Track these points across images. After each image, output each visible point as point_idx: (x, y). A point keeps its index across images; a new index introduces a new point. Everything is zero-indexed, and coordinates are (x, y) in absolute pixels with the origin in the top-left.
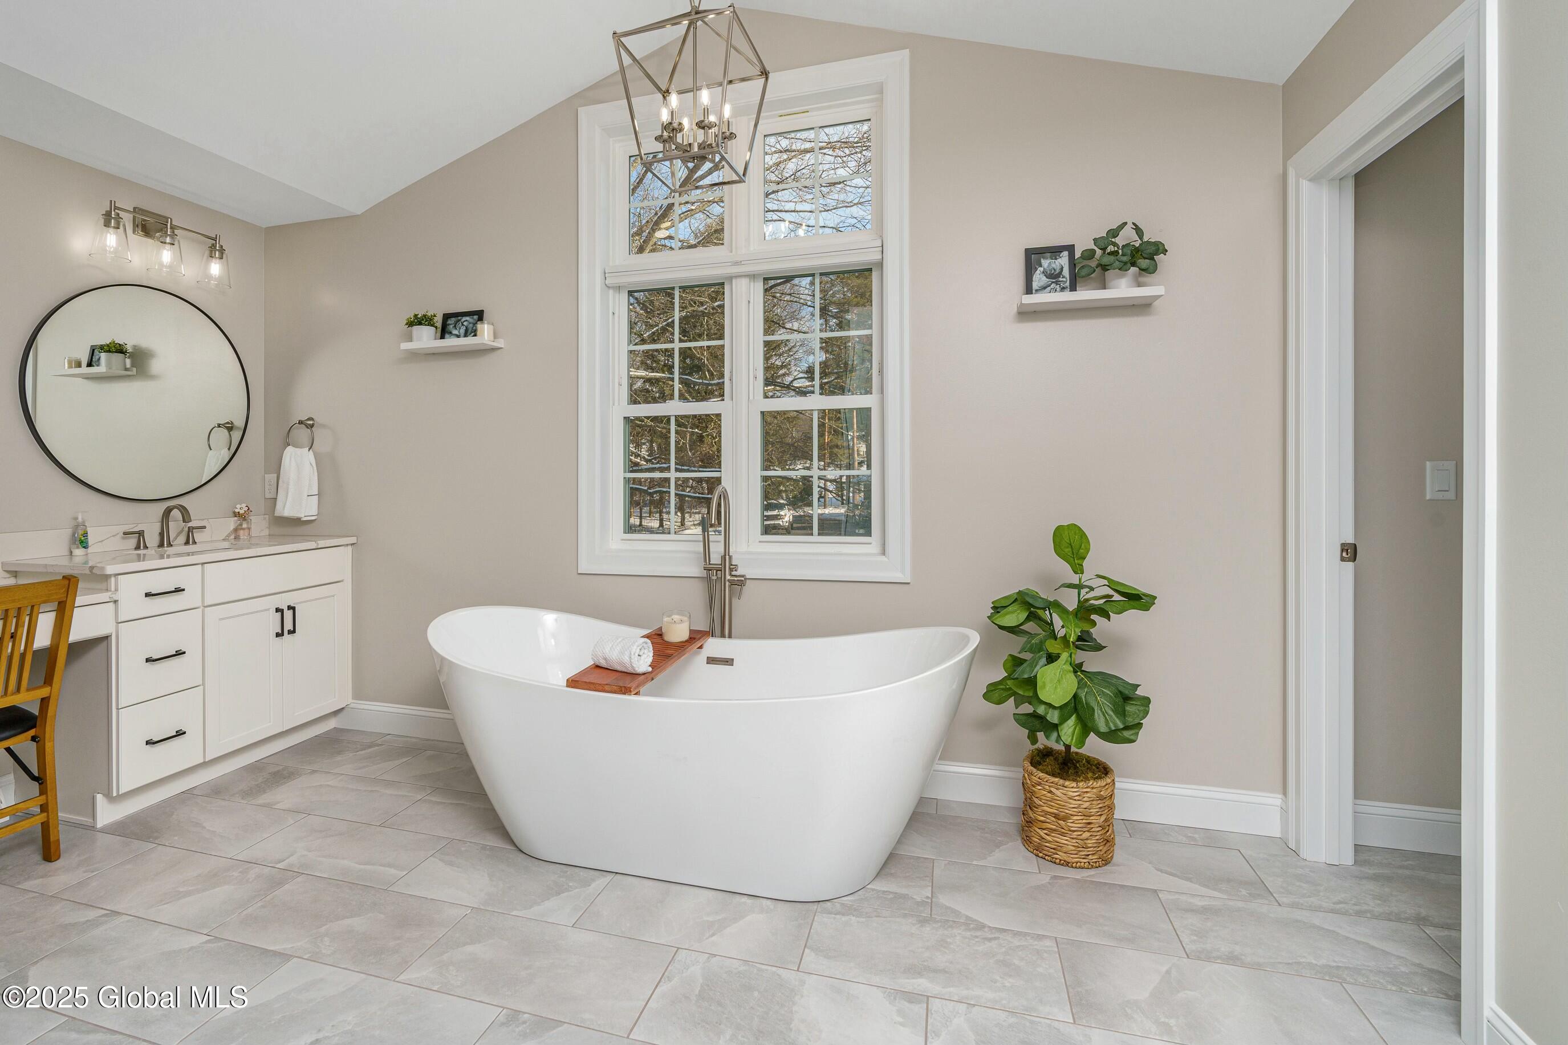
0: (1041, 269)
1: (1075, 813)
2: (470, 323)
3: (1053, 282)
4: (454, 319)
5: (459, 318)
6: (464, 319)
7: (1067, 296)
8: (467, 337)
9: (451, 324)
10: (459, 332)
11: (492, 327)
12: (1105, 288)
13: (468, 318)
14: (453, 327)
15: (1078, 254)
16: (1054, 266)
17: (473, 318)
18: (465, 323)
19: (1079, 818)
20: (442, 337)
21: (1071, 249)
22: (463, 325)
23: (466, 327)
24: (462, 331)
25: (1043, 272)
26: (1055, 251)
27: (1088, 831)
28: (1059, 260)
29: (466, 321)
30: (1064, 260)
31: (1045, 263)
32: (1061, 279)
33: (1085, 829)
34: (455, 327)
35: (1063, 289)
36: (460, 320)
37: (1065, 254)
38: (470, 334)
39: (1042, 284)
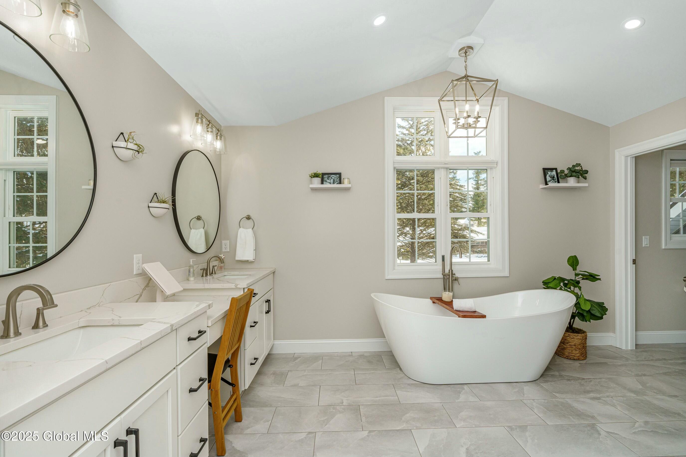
0: (548, 175)
1: (581, 344)
2: (335, 178)
3: (552, 179)
4: (327, 175)
5: (330, 175)
6: (332, 176)
7: (556, 185)
8: (334, 184)
9: (326, 178)
10: (330, 181)
11: (348, 180)
12: (567, 183)
13: (334, 176)
14: (327, 179)
15: (559, 171)
16: (552, 174)
17: (336, 176)
18: (333, 178)
19: (582, 345)
20: (322, 183)
21: (556, 169)
22: (332, 178)
23: (334, 180)
24: (332, 181)
25: (549, 176)
26: (552, 169)
27: (584, 348)
28: (553, 172)
29: (333, 177)
30: (554, 173)
31: (549, 173)
32: (554, 179)
33: (583, 348)
34: (328, 179)
35: (555, 182)
36: (330, 176)
37: (554, 171)
38: (336, 182)
39: (549, 180)
